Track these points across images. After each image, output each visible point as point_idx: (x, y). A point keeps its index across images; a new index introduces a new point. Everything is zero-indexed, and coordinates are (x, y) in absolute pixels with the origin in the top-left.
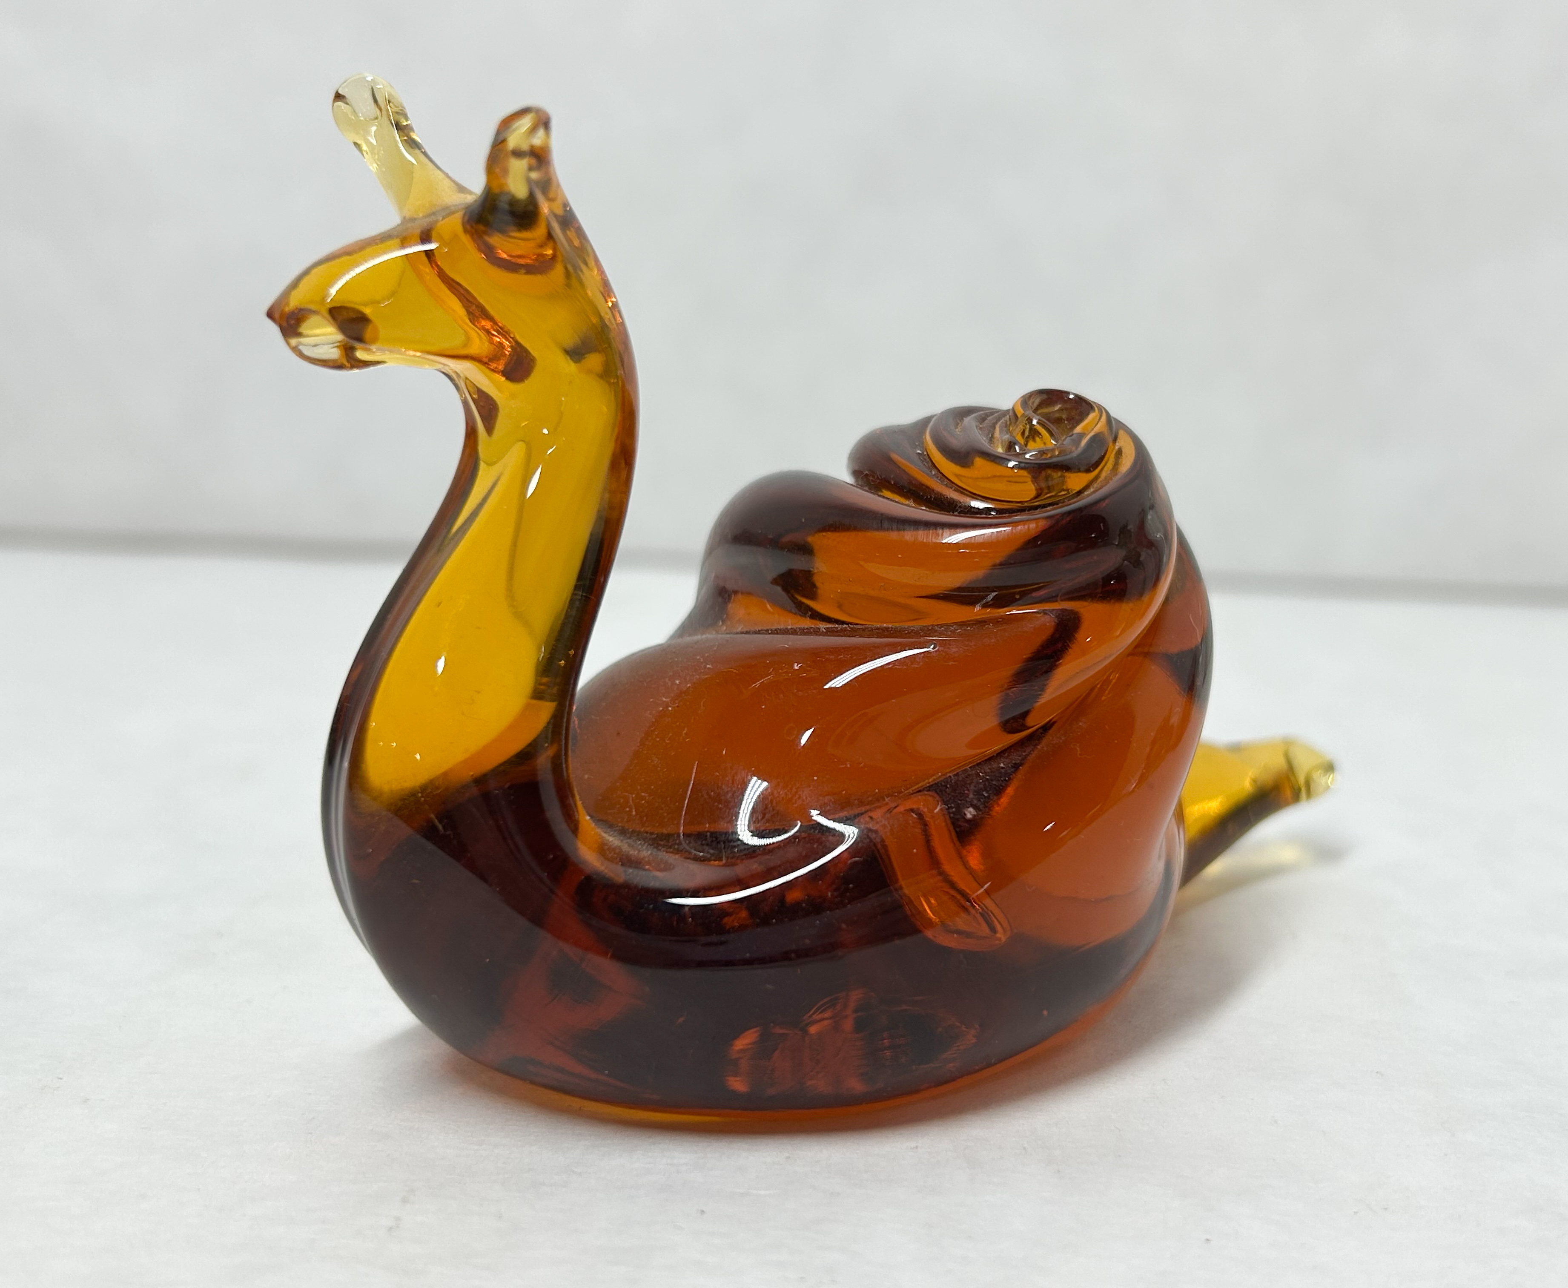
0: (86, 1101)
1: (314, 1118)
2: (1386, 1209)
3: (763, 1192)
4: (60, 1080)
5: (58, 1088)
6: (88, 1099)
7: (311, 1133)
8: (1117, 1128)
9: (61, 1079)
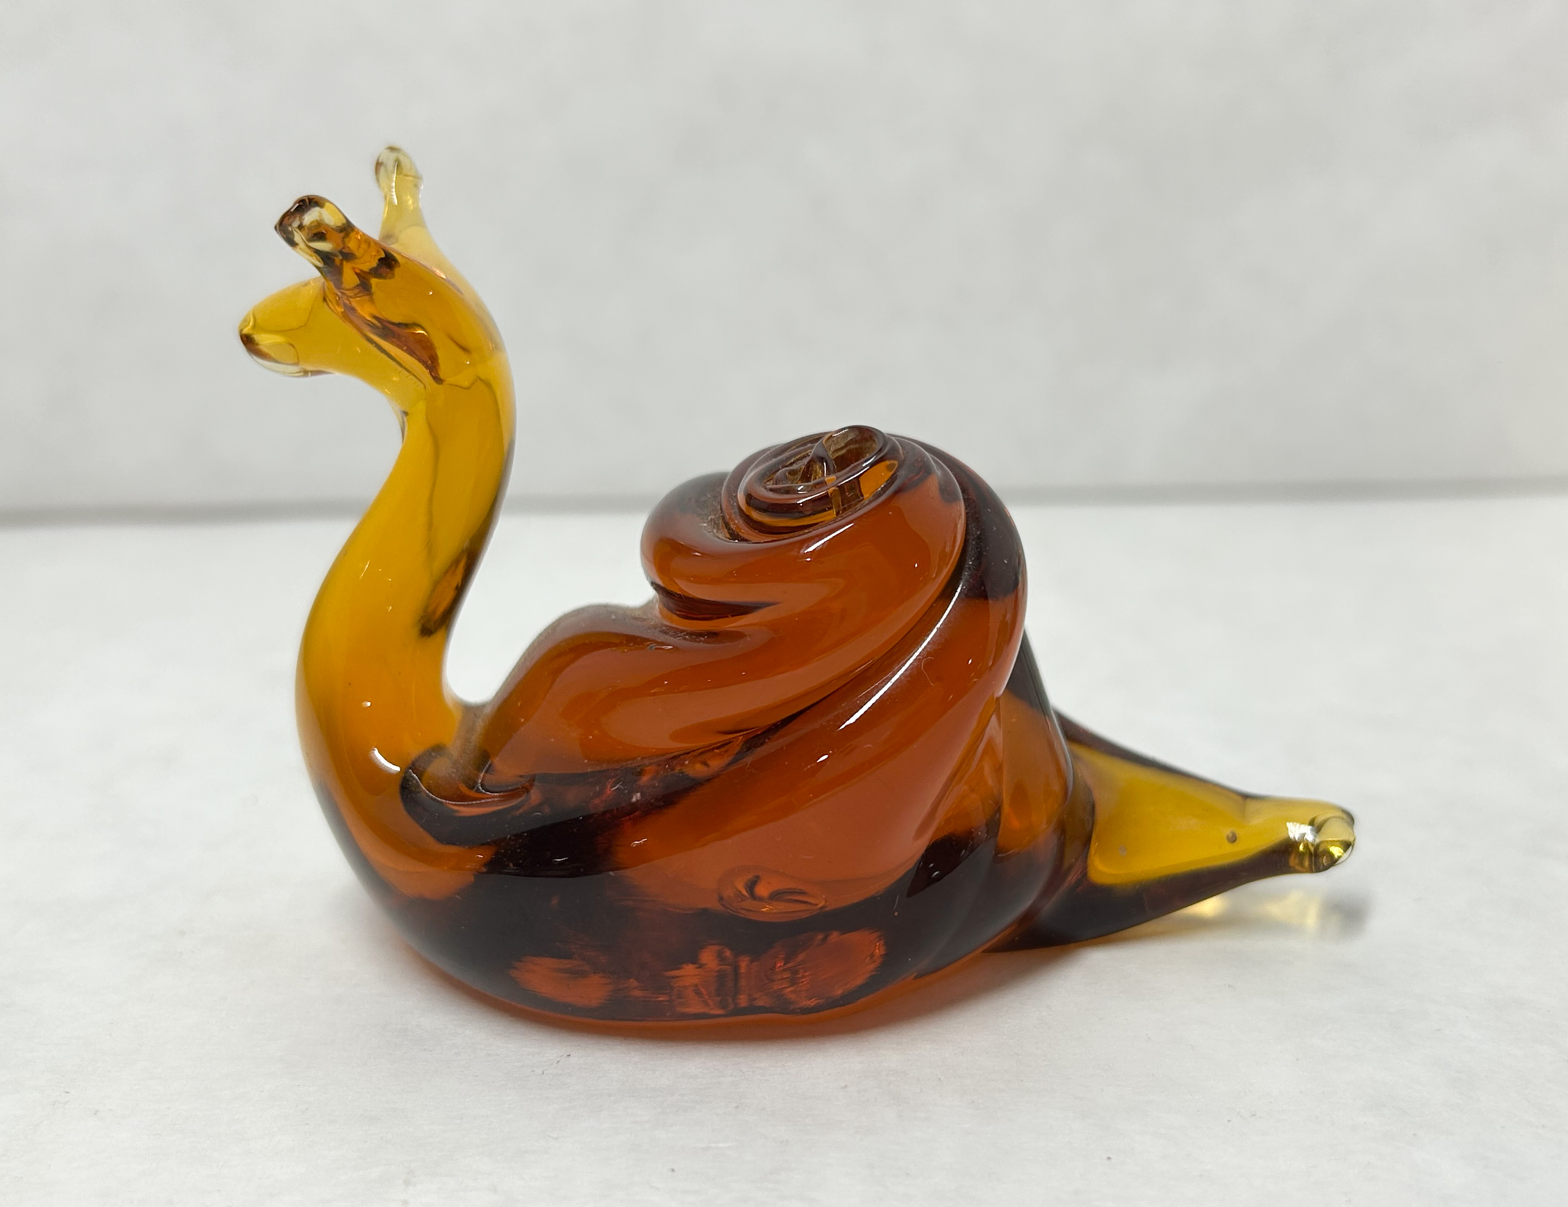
0: (96, 1113)
1: (307, 1109)
2: (1254, 1115)
3: (721, 1145)
4: (67, 1094)
5: (68, 1102)
6: (98, 1111)
7: (308, 1124)
8: (1016, 1053)
9: (67, 1092)
